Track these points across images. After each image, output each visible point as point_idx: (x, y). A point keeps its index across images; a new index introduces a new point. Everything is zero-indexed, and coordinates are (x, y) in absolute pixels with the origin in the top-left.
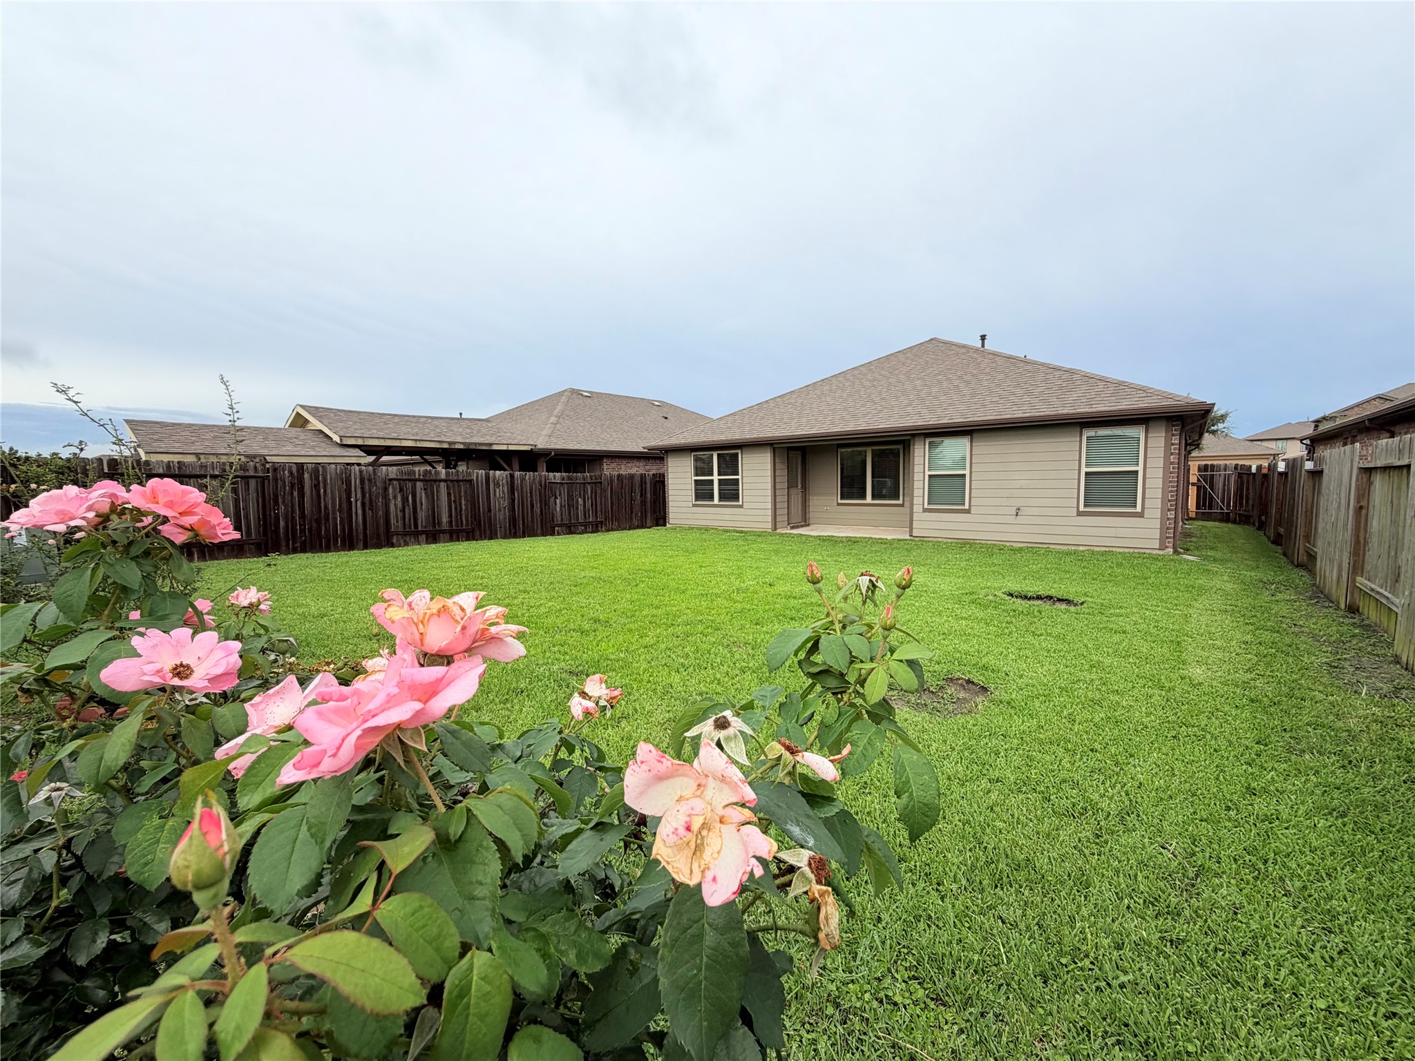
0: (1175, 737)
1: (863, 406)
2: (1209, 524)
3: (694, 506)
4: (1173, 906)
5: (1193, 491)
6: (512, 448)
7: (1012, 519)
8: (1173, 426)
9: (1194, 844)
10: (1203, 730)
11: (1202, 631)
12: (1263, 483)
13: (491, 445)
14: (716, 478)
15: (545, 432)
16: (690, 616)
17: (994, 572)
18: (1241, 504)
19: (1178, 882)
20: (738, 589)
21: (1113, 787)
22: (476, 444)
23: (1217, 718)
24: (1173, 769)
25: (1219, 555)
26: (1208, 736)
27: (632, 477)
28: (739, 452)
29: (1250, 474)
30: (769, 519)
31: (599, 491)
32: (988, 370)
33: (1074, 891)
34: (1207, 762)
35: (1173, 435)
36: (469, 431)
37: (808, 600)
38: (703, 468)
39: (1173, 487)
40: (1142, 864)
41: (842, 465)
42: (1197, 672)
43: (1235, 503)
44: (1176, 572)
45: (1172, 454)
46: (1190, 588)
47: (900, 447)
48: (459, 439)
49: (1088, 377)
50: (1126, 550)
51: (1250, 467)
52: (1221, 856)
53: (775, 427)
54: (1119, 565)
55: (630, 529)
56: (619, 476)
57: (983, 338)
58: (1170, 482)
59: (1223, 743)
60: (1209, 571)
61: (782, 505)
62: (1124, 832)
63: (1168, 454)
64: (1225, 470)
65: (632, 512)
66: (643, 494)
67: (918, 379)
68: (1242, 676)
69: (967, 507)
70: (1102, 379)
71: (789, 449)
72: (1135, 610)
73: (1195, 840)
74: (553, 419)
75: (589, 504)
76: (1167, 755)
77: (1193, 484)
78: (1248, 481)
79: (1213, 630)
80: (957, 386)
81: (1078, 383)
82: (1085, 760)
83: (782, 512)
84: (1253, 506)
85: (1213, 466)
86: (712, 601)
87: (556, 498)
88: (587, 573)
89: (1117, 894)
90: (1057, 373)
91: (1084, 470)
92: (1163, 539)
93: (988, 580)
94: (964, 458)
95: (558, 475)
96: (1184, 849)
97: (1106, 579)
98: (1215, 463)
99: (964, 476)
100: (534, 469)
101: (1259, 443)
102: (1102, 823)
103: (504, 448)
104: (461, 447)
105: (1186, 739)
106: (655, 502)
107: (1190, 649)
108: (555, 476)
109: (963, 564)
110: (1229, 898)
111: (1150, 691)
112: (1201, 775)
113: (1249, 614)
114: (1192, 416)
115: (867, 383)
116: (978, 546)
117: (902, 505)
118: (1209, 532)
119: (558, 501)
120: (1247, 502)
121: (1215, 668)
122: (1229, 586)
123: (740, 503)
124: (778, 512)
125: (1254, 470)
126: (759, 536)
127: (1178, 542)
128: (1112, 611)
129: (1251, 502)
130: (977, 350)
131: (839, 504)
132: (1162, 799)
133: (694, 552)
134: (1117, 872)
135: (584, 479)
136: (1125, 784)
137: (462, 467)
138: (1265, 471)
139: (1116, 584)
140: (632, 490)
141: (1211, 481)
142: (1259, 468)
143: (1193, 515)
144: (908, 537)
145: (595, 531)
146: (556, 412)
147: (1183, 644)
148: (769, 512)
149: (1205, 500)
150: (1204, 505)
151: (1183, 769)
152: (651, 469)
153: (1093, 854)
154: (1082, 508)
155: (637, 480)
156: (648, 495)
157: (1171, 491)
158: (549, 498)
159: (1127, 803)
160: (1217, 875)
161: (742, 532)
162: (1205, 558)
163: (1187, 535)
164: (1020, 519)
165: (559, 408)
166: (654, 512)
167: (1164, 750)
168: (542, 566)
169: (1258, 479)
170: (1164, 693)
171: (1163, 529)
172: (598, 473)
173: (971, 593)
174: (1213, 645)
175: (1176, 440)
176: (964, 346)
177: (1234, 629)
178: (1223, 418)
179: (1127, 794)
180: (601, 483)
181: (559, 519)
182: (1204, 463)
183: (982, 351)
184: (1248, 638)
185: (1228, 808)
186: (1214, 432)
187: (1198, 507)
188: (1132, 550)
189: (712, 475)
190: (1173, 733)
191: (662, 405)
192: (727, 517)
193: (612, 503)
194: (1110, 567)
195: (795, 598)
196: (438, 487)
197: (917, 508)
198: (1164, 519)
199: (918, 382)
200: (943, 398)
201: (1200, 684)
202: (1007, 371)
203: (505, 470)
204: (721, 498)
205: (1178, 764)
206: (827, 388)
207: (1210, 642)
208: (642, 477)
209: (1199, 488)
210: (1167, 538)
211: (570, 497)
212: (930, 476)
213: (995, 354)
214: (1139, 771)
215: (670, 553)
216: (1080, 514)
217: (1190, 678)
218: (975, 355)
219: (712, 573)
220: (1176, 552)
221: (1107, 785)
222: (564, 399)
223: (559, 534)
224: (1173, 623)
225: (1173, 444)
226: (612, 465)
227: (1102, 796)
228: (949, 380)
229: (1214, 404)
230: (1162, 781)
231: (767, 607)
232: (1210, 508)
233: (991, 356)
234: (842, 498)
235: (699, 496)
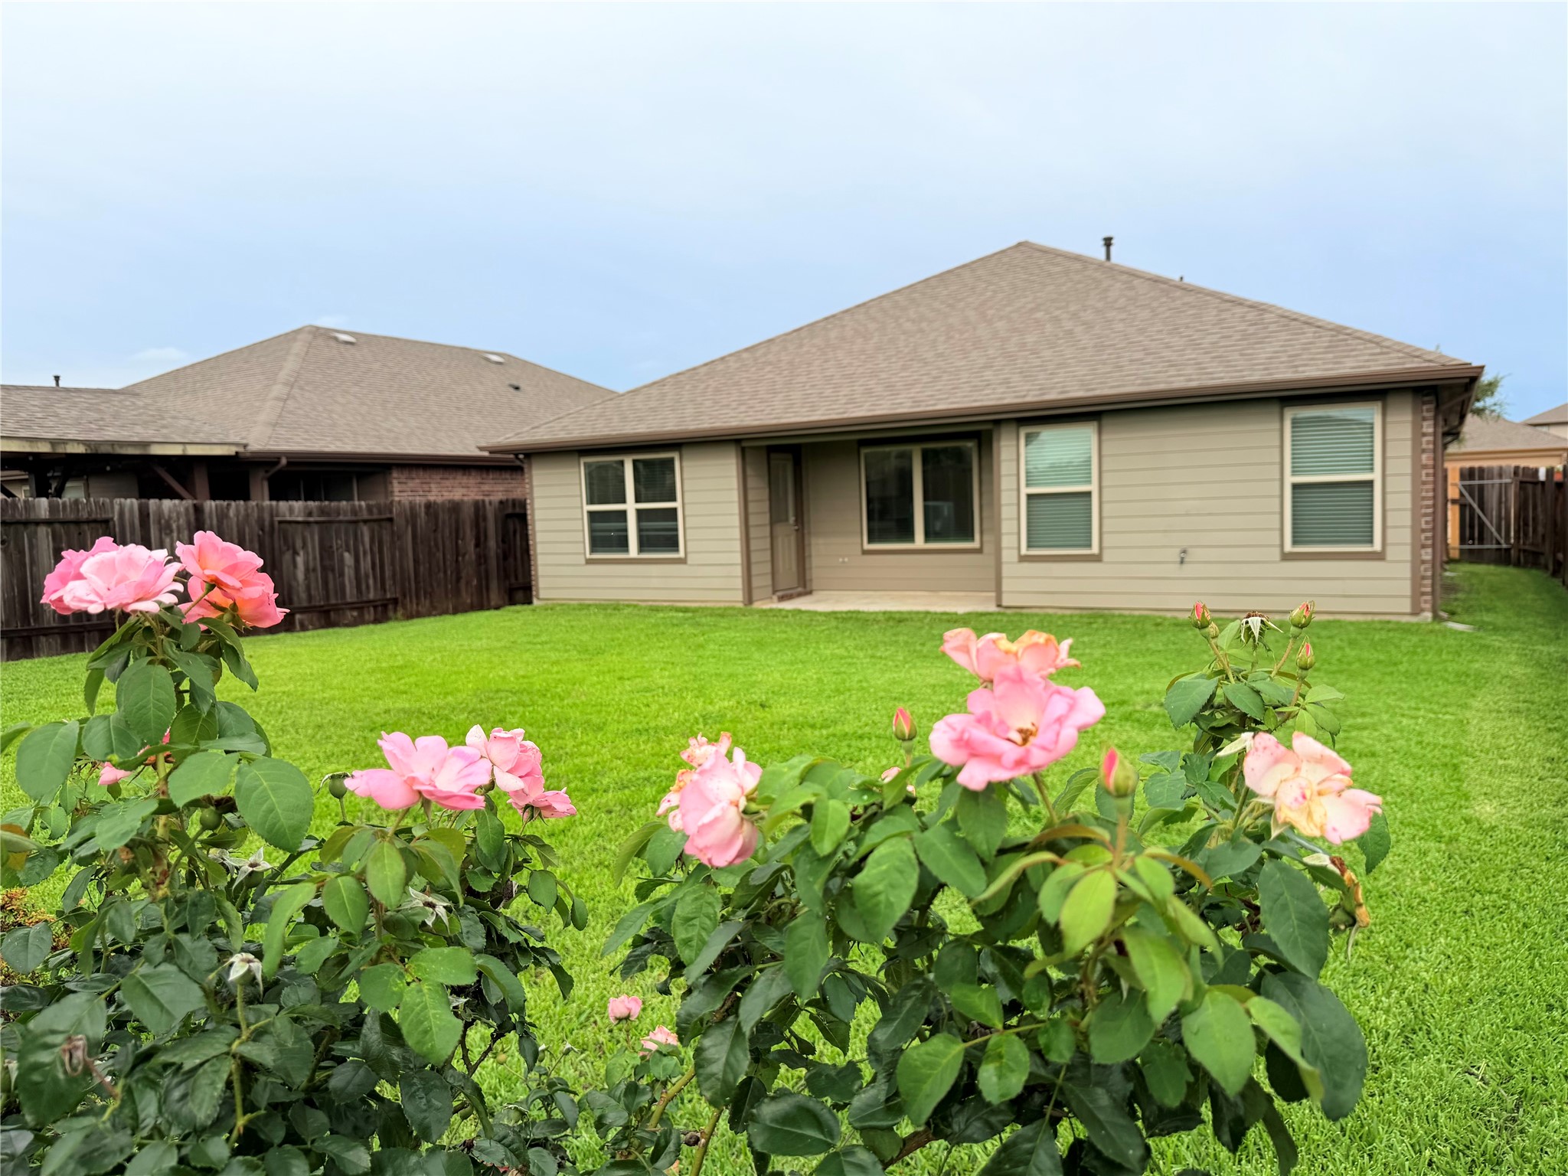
0: (1466, 912)
1: (904, 368)
2: (1481, 569)
3: (589, 562)
4: (1490, 1150)
5: (1453, 514)
6: (192, 451)
7: (1173, 570)
8: (1424, 403)
9: (1510, 1063)
10: (1504, 897)
11: (1487, 745)
12: (1557, 499)
13: (146, 444)
14: (631, 507)
15: (262, 417)
16: (626, 772)
17: (1151, 665)
18: (1526, 534)
19: (1493, 1119)
20: (703, 717)
21: (1388, 995)
22: (113, 443)
23: (1522, 878)
24: (1469, 960)
25: (1500, 620)
26: (1513, 906)
27: (455, 507)
28: (676, 455)
29: (1537, 483)
30: (738, 583)
31: (386, 538)
32: (1122, 302)
33: (1354, 1151)
34: (1516, 944)
35: (1424, 419)
36: (95, 415)
37: (838, 729)
38: (604, 487)
39: (1427, 507)
40: (1443, 1099)
41: (867, 477)
42: (1486, 810)
43: (1517, 532)
44: (1440, 652)
45: (1424, 451)
46: (1461, 677)
47: (970, 444)
48: (72, 434)
49: (1289, 320)
50: (1361, 618)
51: (1536, 471)
52: (1548, 1074)
53: (743, 408)
54: (1352, 643)
55: (456, 611)
56: (429, 506)
57: (1108, 242)
58: (1424, 498)
59: (1534, 913)
60: (1488, 647)
61: (761, 557)
62: (1412, 1059)
63: (1417, 450)
64: (1500, 476)
65: (458, 579)
66: (480, 542)
67: (1001, 318)
68: (1549, 812)
69: (1095, 550)
70: (1309, 322)
71: (771, 450)
72: (1385, 717)
73: (1510, 1058)
74: (278, 390)
75: (366, 564)
76: (1458, 939)
77: (1454, 502)
78: (1534, 495)
79: (1502, 742)
80: (1070, 332)
81: (1272, 327)
82: (1342, 958)
83: (762, 569)
84: (1543, 536)
85: (1481, 470)
86: (659, 741)
87: (295, 553)
88: (389, 703)
89: (1412, 1146)
90: (1238, 310)
91: (1290, 479)
92: (1416, 595)
93: (1143, 679)
94: (1088, 462)
95: (298, 505)
96: (1497, 1071)
97: (1334, 668)
98: (1485, 464)
99: (1088, 494)
100: (243, 493)
101: (1545, 429)
102: (1380, 1049)
103: (176, 451)
104: (80, 449)
105: (1484, 913)
106: (505, 557)
107: (1473, 775)
108: (291, 510)
109: (1097, 653)
110: (1563, 1130)
111: (1424, 845)
112: (1509, 963)
113: (1551, 714)
114: (1450, 387)
115: (908, 326)
116: (1119, 620)
117: (979, 551)
118: (1482, 582)
119: (300, 560)
120: (1535, 531)
121: (1511, 802)
122: (1519, 671)
123: (681, 554)
124: (755, 570)
125: (1542, 476)
126: (722, 616)
127: (1439, 602)
128: (1350, 721)
129: (1540, 530)
130: (1100, 265)
131: (865, 552)
132: (1459, 1005)
133: (600, 651)
134: (1410, 1116)
135: (354, 512)
136: (1404, 989)
137: (74, 493)
138: (1558, 478)
139: (1352, 676)
140: (457, 532)
141: (1480, 493)
142: (1550, 472)
143: (1455, 554)
144: (993, 608)
145: (381, 617)
146: (283, 375)
147: (1463, 768)
148: (738, 571)
149: (1471, 529)
150: (1472, 538)
151: (1483, 957)
152: (494, 491)
153: (1373, 1095)
154: (1288, 547)
155: (467, 514)
156: (492, 543)
157: (1426, 515)
158: (282, 553)
159: (1411, 1016)
160: (1545, 1101)
161: (686, 610)
162: (1481, 626)
163: (1450, 588)
164: (1188, 570)
165: (290, 365)
166: (505, 574)
167: (1453, 931)
168: (288, 694)
169: (1550, 489)
170: (1443, 846)
171: (1416, 580)
172: (382, 500)
173: (1122, 703)
174: (1506, 766)
175: (1428, 427)
176: (1077, 258)
177: (1532, 738)
178: (1492, 387)
179: (1410, 1004)
180: (391, 520)
181: (303, 596)
182: (1468, 465)
183: (1107, 267)
184: (1554, 751)
185: (1550, 1008)
186: (1479, 412)
187: (1463, 541)
188: (1369, 618)
189: (624, 501)
190: (1464, 906)
191: (508, 362)
192: (655, 583)
193: (416, 561)
194: (1340, 648)
195: (813, 726)
196: (33, 537)
197: (1008, 556)
198: (1416, 562)
199: (1000, 325)
200: (1047, 354)
201: (1493, 828)
202: (1155, 304)
203: (181, 498)
204: (644, 544)
205: (1476, 952)
206: (833, 334)
207: (1501, 762)
208: (479, 507)
209: (1463, 507)
210: (1423, 594)
211: (326, 551)
212: (1030, 497)
213: (1133, 274)
214: (1421, 966)
215: (554, 656)
216: (1287, 557)
217: (1478, 821)
218: (1097, 275)
219: (647, 690)
220: (1436, 617)
221: (1380, 992)
222: (298, 347)
223: (304, 628)
224: (1444, 736)
225: (1424, 435)
226: (411, 484)
227: (1374, 1009)
228: (1056, 320)
229: (1482, 367)
230: (1456, 979)
231: (766, 746)
232: (1481, 541)
233: (1124, 277)
234: (871, 540)
235: (599, 542)
